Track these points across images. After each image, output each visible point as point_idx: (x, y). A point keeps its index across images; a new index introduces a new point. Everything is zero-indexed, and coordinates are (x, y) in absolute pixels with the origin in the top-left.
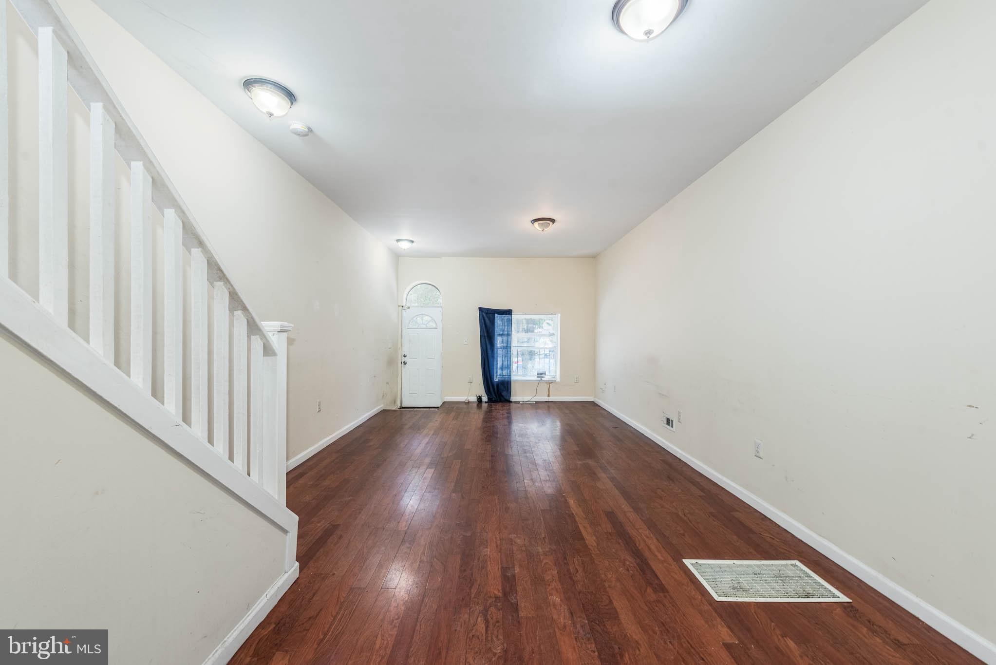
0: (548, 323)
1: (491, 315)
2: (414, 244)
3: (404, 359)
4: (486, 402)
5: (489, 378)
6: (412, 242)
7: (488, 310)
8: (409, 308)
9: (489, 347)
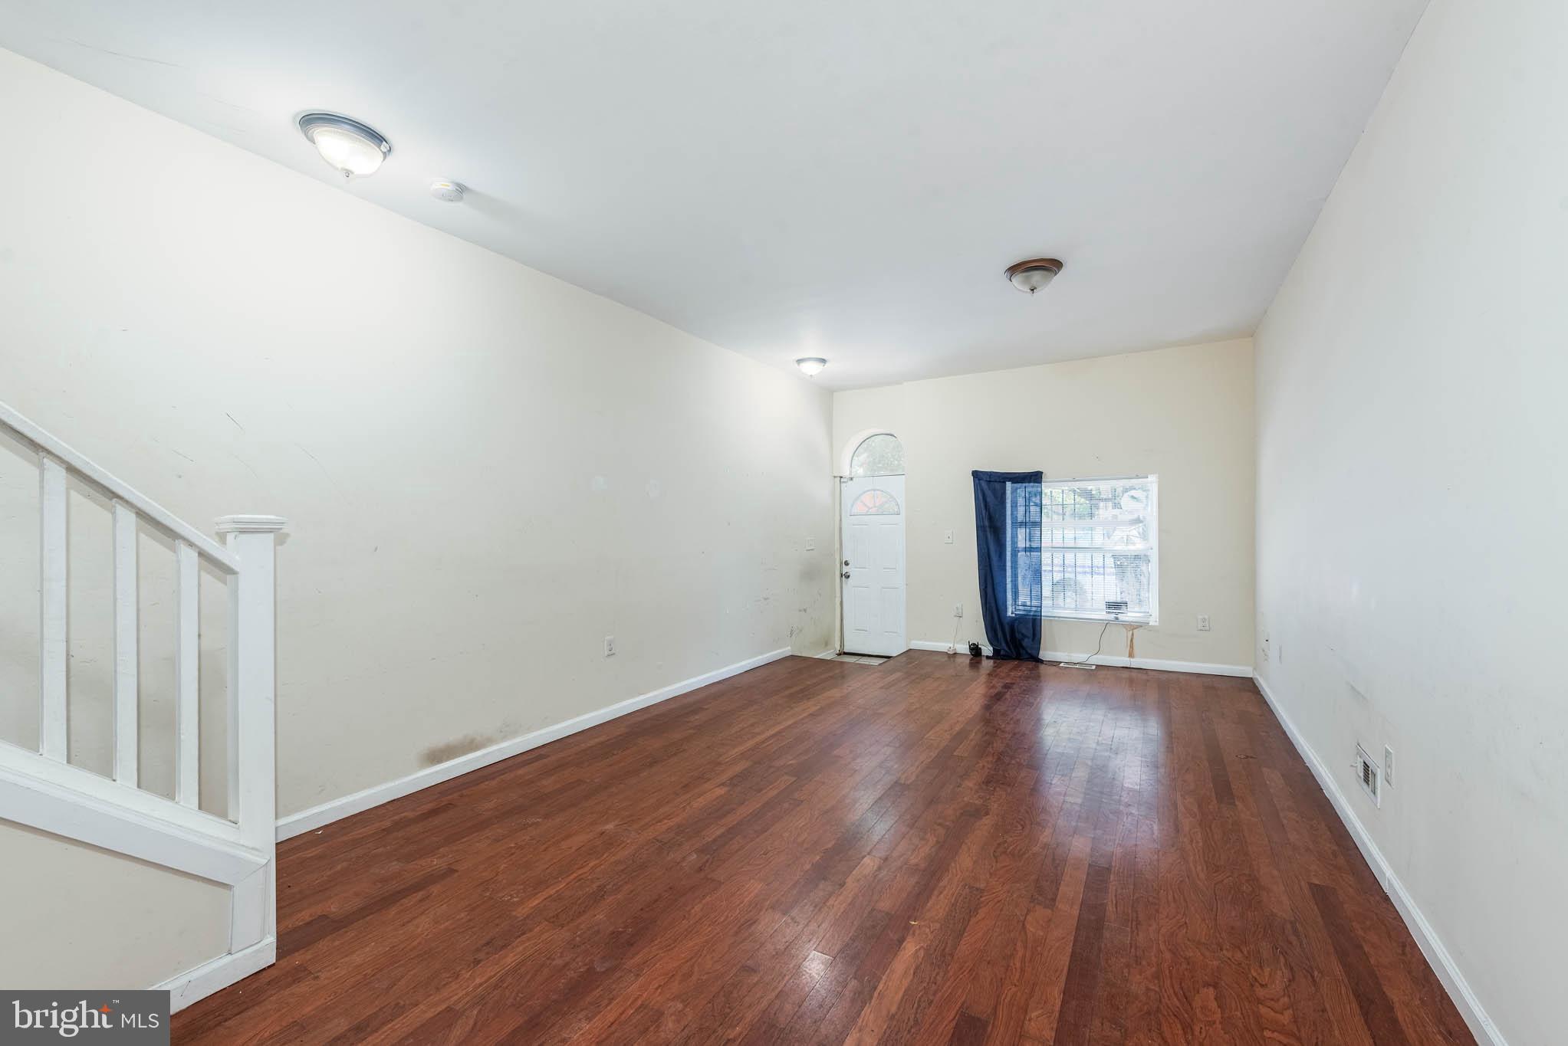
0: (1133, 497)
1: (998, 486)
2: (827, 365)
3: (845, 569)
4: (988, 657)
5: (994, 609)
6: (823, 361)
7: (991, 474)
8: (852, 479)
9: (992, 548)
